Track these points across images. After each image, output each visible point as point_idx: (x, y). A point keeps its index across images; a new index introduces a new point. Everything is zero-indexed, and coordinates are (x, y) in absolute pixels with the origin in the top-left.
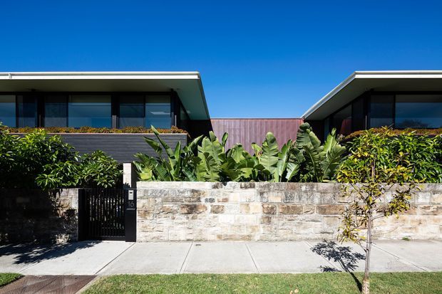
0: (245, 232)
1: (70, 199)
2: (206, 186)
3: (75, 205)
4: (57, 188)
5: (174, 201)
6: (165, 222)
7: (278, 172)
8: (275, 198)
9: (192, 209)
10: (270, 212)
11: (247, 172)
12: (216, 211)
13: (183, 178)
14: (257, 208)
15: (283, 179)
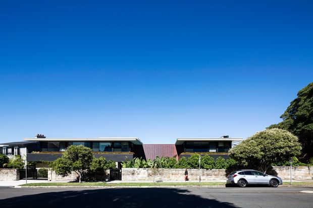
0: (144, 179)
1: (108, 172)
2: (136, 169)
3: (109, 173)
4: (106, 170)
5: (130, 172)
6: (128, 176)
7: (152, 166)
8: (150, 172)
9: (133, 174)
10: (149, 175)
11: (146, 166)
12: (138, 174)
13: (131, 167)
14: (146, 174)
15: (153, 167)
